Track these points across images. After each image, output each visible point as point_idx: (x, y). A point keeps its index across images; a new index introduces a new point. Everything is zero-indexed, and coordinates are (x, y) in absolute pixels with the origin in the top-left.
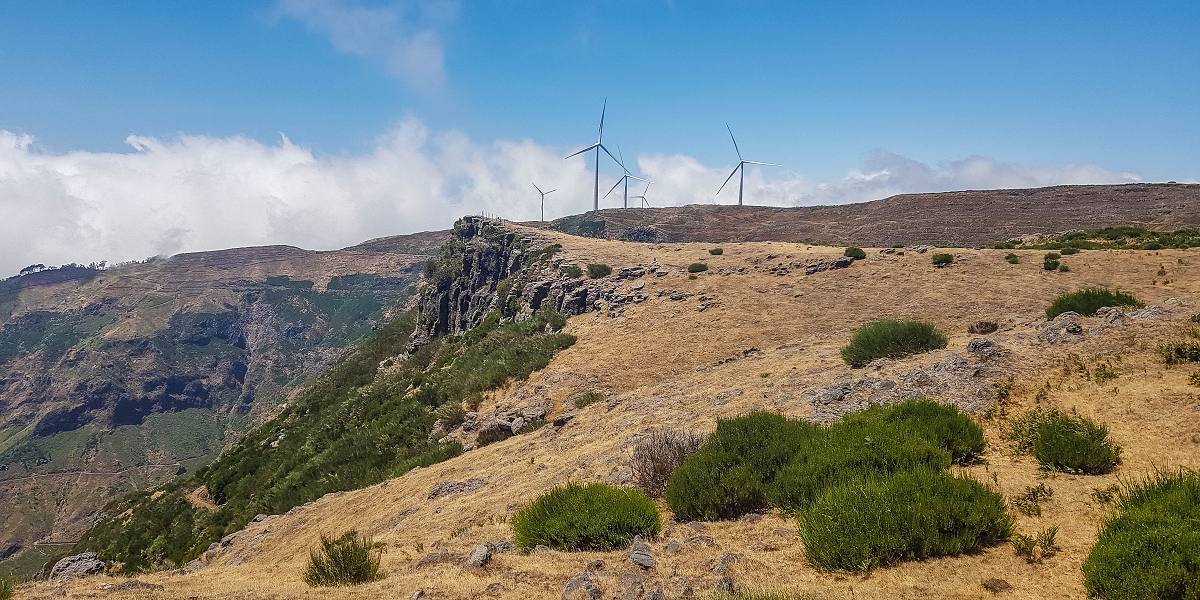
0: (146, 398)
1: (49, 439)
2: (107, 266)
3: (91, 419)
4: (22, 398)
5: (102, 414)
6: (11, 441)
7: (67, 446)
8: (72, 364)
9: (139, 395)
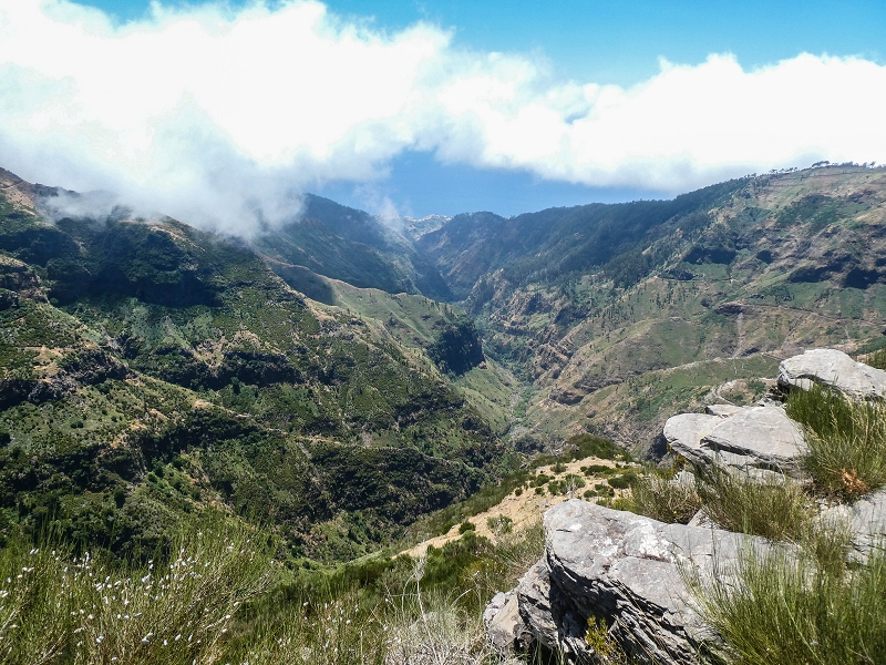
0: (874, 271)
1: (797, 286)
2: (876, 165)
3: (829, 278)
4: (789, 253)
5: (838, 276)
6: (774, 280)
7: (808, 292)
8: (828, 236)
9: (870, 267)
